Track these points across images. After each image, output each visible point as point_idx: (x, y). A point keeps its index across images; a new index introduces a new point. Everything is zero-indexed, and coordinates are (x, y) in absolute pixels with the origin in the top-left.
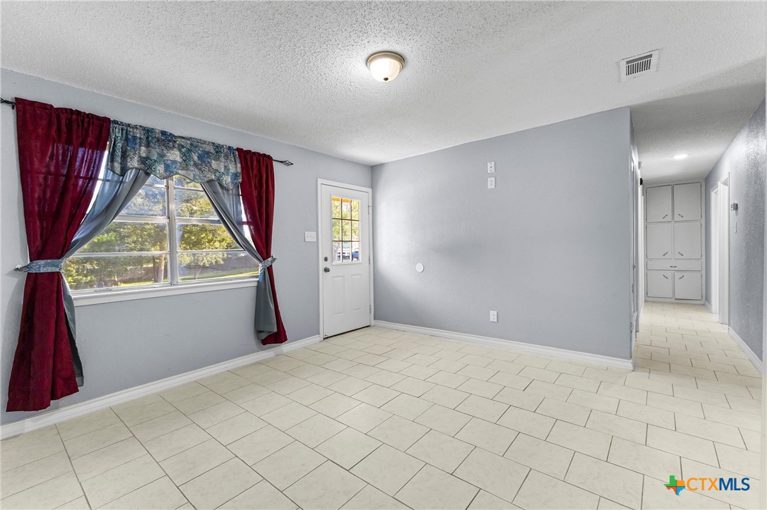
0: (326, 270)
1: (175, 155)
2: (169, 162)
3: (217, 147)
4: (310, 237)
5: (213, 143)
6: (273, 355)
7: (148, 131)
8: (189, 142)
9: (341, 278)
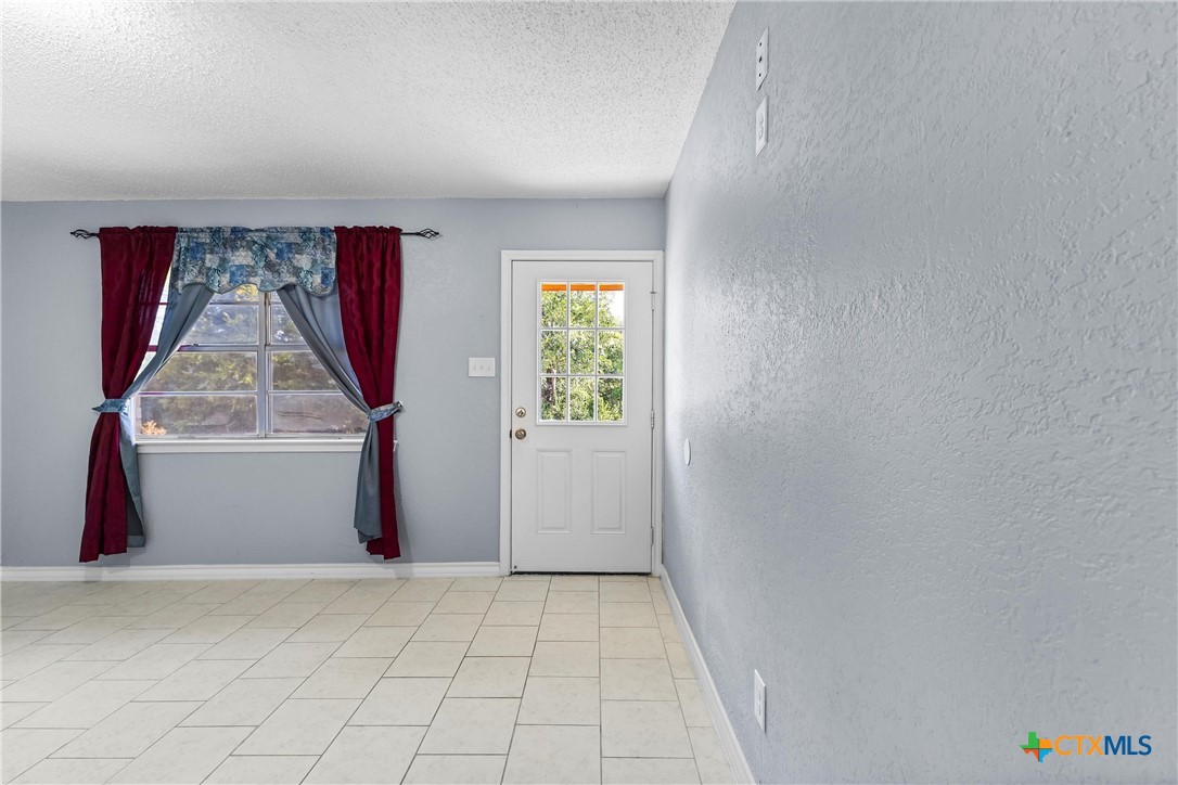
0: (521, 435)
1: (241, 257)
2: (234, 269)
3: (304, 233)
4: (480, 367)
5: (300, 228)
6: (394, 576)
7: (215, 232)
8: (264, 235)
9: (564, 455)
